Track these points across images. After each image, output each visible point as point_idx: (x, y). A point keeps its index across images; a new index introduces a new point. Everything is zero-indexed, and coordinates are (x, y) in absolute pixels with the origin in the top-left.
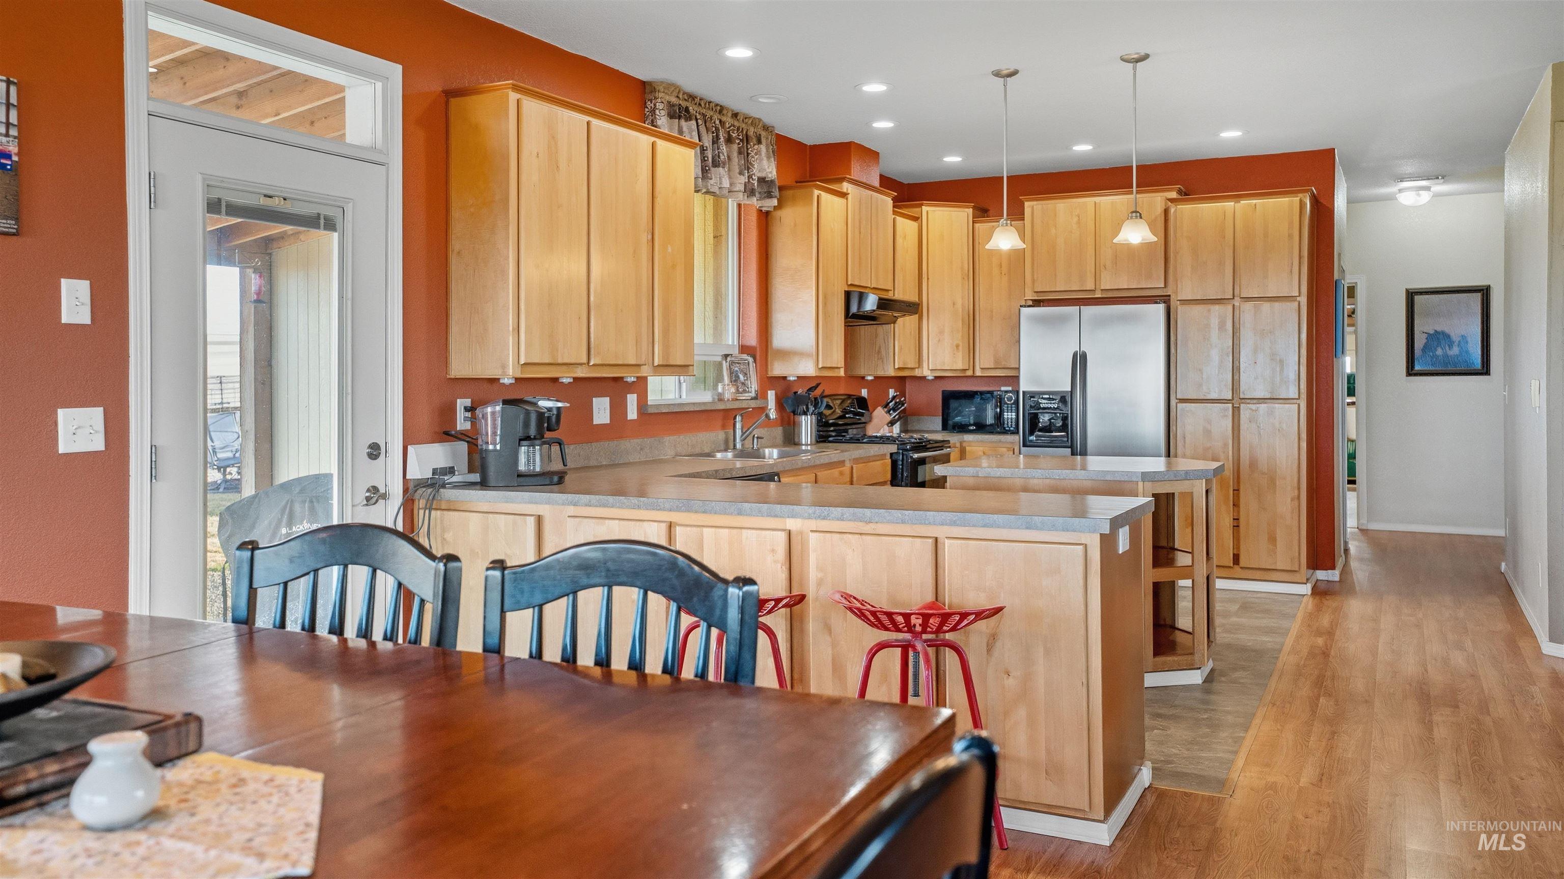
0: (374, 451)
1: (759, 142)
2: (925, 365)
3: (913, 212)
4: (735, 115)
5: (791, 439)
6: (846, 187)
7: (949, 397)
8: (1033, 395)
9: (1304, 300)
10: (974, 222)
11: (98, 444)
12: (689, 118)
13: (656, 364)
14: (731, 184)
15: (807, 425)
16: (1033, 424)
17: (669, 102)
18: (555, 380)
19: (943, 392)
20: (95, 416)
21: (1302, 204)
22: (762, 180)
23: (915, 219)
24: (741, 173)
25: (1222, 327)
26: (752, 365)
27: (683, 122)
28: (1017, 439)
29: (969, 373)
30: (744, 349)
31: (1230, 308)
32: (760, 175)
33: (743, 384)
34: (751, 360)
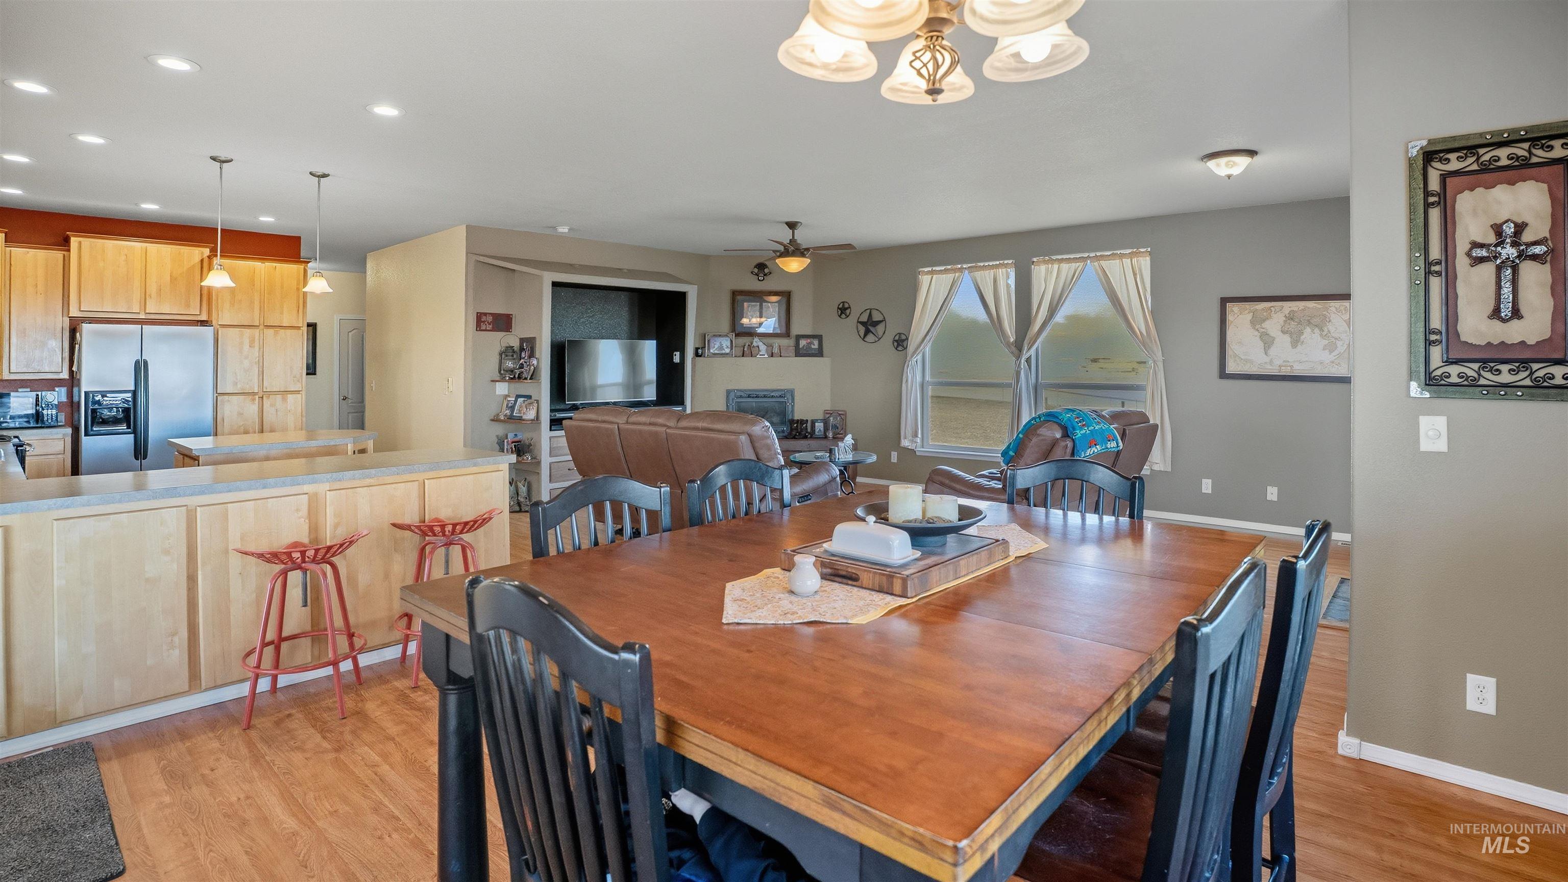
9: (304, 329)
16: (94, 416)
21: (305, 271)
25: (251, 344)
31: (258, 331)
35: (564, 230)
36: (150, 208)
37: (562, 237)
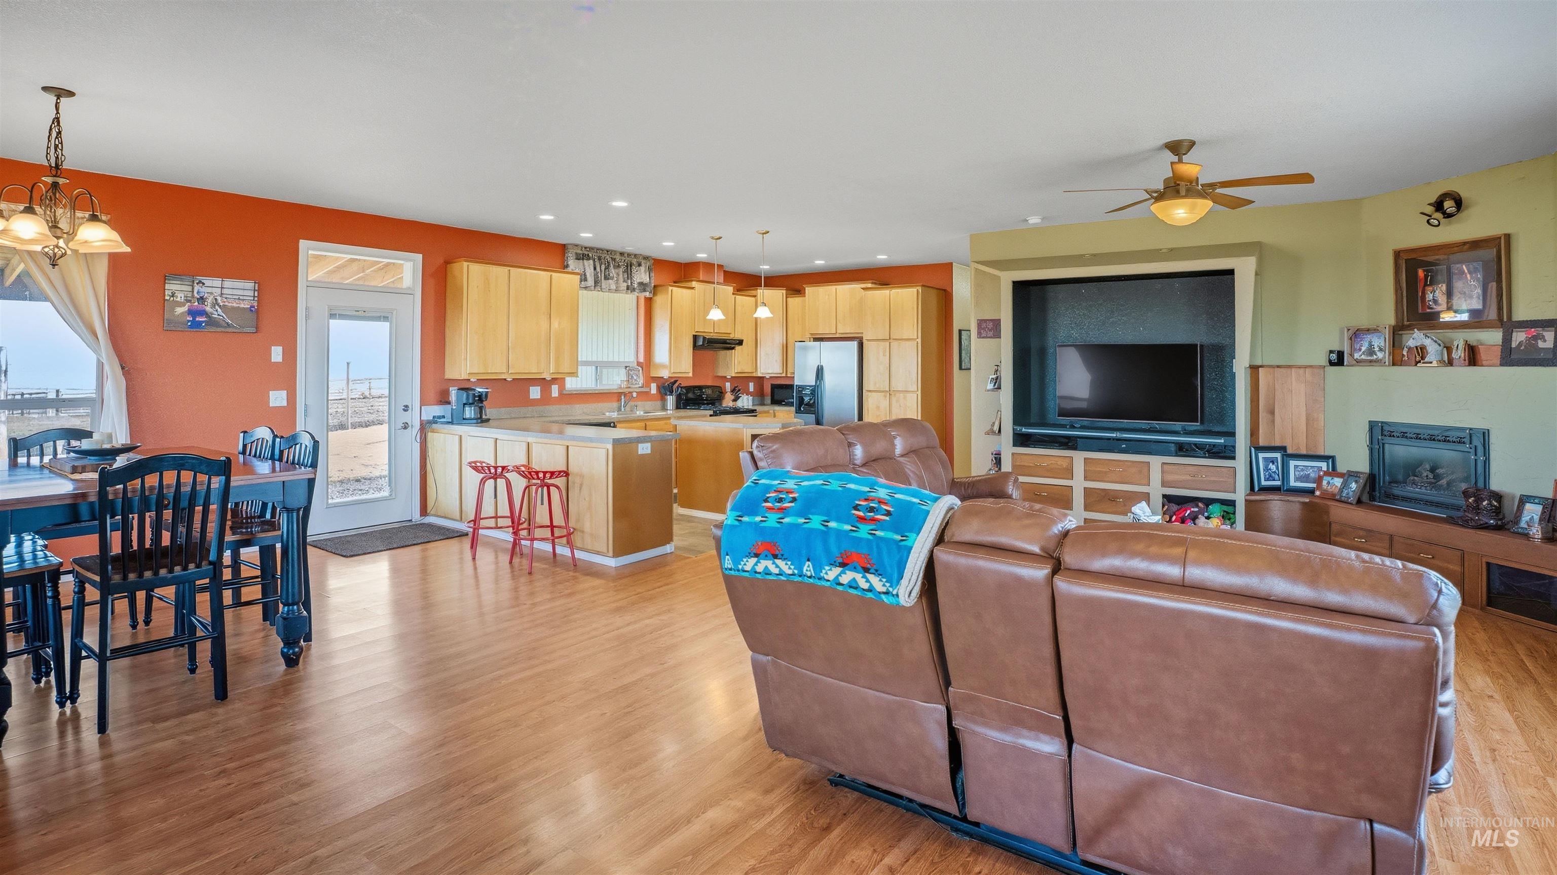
0: (406, 408)
1: (640, 265)
2: (759, 370)
3: (753, 293)
4: (622, 254)
5: (664, 408)
6: (694, 284)
7: (774, 387)
8: (800, 387)
9: (919, 340)
10: (786, 298)
11: (284, 403)
12: (589, 258)
13: (551, 372)
14: (617, 287)
15: (671, 400)
16: (801, 401)
17: (576, 253)
18: (505, 379)
19: (772, 385)
20: (284, 394)
21: (918, 291)
22: (641, 284)
23: (755, 296)
24: (624, 281)
25: (884, 352)
26: (641, 371)
27: (585, 261)
28: (793, 409)
29: (784, 375)
30: (639, 364)
31: (888, 343)
32: (638, 281)
33: (635, 380)
34: (640, 368)
35: (1034, 220)
36: (820, 263)
37: (1035, 229)
